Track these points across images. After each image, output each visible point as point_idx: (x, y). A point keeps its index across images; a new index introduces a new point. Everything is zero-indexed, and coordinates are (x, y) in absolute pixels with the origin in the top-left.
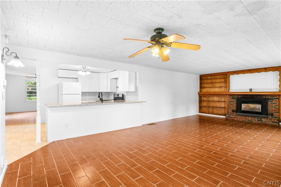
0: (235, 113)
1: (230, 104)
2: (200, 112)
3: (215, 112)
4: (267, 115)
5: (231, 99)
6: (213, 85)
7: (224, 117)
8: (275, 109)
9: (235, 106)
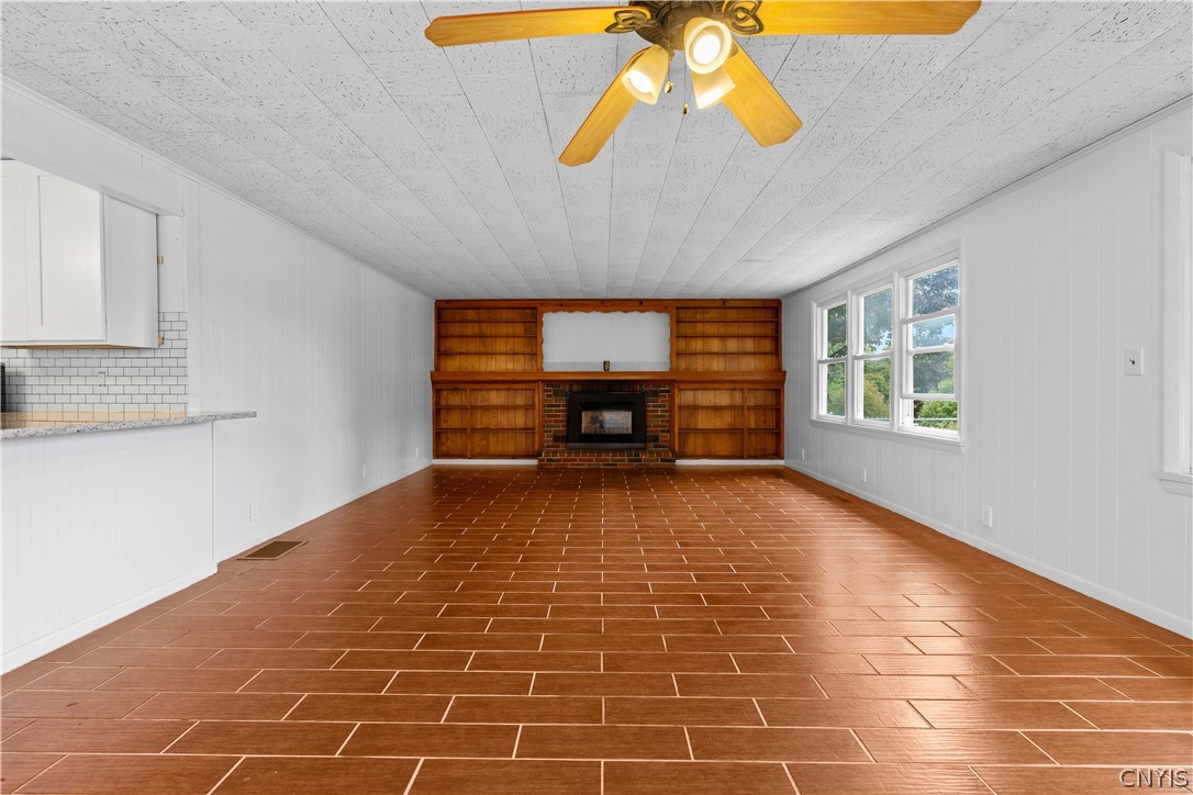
0: (562, 446)
1: (548, 416)
2: (437, 455)
3: (493, 447)
4: (645, 442)
5: (550, 396)
6: (486, 346)
7: (534, 462)
8: (662, 421)
9: (561, 421)
